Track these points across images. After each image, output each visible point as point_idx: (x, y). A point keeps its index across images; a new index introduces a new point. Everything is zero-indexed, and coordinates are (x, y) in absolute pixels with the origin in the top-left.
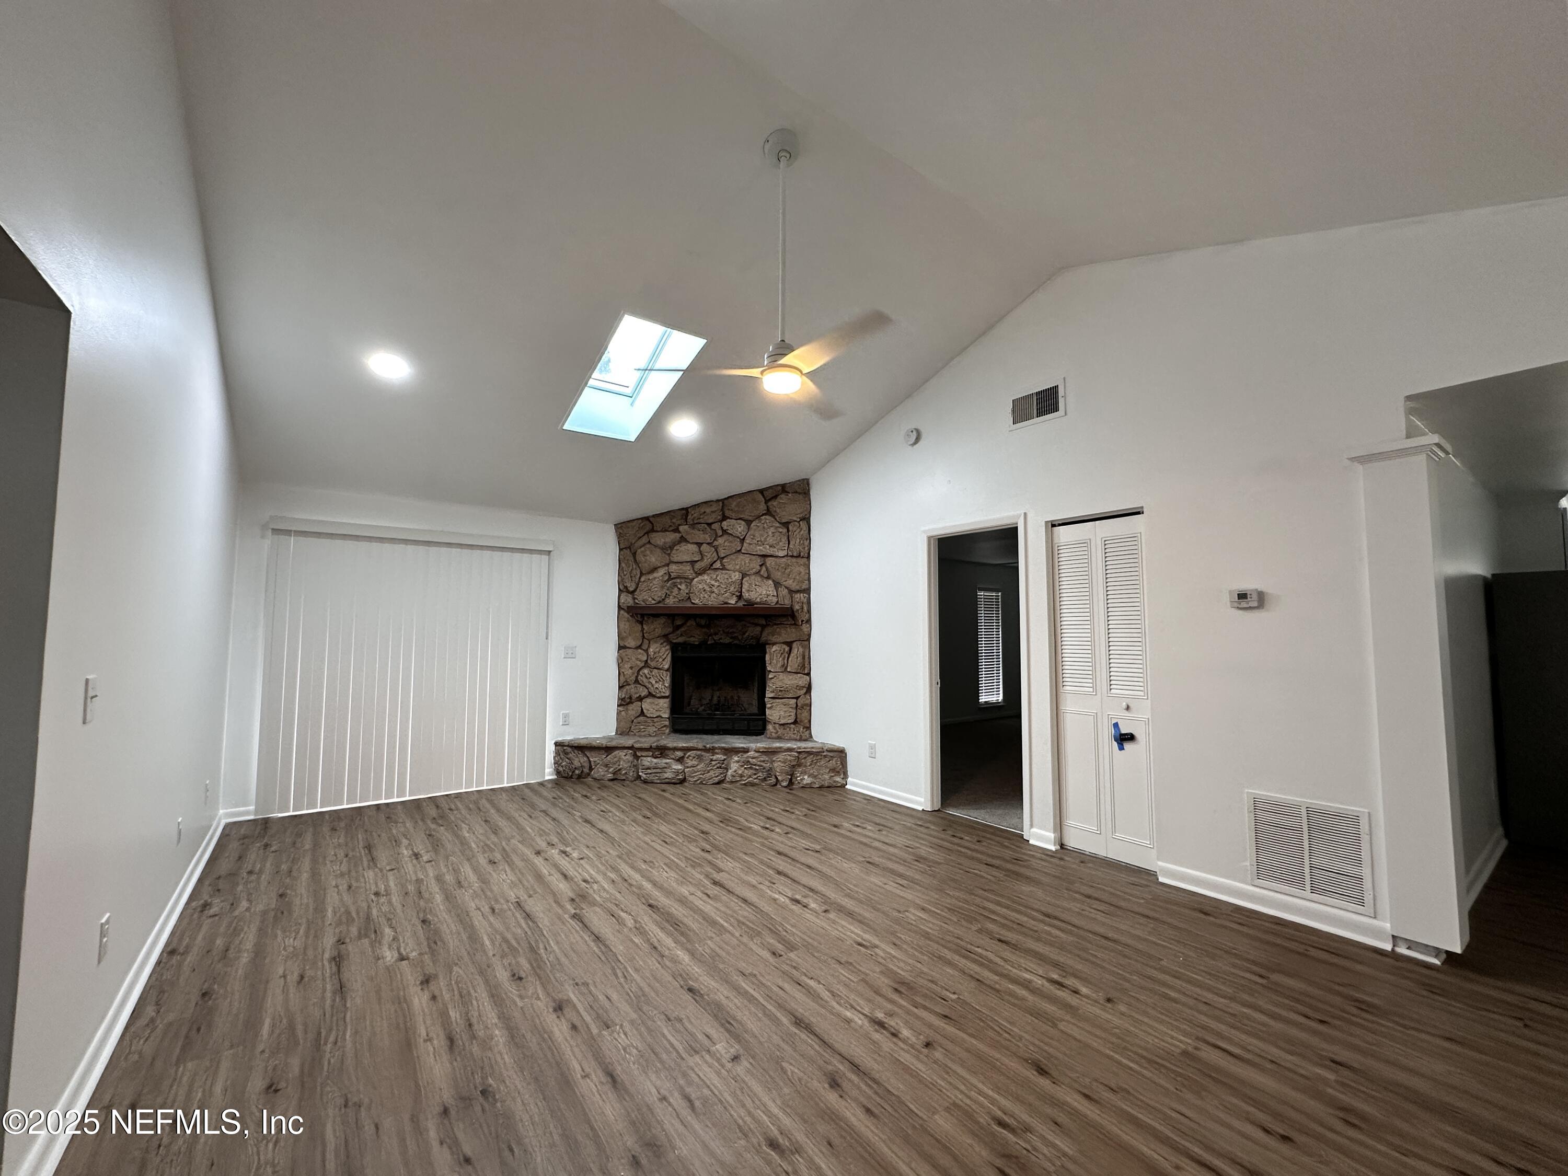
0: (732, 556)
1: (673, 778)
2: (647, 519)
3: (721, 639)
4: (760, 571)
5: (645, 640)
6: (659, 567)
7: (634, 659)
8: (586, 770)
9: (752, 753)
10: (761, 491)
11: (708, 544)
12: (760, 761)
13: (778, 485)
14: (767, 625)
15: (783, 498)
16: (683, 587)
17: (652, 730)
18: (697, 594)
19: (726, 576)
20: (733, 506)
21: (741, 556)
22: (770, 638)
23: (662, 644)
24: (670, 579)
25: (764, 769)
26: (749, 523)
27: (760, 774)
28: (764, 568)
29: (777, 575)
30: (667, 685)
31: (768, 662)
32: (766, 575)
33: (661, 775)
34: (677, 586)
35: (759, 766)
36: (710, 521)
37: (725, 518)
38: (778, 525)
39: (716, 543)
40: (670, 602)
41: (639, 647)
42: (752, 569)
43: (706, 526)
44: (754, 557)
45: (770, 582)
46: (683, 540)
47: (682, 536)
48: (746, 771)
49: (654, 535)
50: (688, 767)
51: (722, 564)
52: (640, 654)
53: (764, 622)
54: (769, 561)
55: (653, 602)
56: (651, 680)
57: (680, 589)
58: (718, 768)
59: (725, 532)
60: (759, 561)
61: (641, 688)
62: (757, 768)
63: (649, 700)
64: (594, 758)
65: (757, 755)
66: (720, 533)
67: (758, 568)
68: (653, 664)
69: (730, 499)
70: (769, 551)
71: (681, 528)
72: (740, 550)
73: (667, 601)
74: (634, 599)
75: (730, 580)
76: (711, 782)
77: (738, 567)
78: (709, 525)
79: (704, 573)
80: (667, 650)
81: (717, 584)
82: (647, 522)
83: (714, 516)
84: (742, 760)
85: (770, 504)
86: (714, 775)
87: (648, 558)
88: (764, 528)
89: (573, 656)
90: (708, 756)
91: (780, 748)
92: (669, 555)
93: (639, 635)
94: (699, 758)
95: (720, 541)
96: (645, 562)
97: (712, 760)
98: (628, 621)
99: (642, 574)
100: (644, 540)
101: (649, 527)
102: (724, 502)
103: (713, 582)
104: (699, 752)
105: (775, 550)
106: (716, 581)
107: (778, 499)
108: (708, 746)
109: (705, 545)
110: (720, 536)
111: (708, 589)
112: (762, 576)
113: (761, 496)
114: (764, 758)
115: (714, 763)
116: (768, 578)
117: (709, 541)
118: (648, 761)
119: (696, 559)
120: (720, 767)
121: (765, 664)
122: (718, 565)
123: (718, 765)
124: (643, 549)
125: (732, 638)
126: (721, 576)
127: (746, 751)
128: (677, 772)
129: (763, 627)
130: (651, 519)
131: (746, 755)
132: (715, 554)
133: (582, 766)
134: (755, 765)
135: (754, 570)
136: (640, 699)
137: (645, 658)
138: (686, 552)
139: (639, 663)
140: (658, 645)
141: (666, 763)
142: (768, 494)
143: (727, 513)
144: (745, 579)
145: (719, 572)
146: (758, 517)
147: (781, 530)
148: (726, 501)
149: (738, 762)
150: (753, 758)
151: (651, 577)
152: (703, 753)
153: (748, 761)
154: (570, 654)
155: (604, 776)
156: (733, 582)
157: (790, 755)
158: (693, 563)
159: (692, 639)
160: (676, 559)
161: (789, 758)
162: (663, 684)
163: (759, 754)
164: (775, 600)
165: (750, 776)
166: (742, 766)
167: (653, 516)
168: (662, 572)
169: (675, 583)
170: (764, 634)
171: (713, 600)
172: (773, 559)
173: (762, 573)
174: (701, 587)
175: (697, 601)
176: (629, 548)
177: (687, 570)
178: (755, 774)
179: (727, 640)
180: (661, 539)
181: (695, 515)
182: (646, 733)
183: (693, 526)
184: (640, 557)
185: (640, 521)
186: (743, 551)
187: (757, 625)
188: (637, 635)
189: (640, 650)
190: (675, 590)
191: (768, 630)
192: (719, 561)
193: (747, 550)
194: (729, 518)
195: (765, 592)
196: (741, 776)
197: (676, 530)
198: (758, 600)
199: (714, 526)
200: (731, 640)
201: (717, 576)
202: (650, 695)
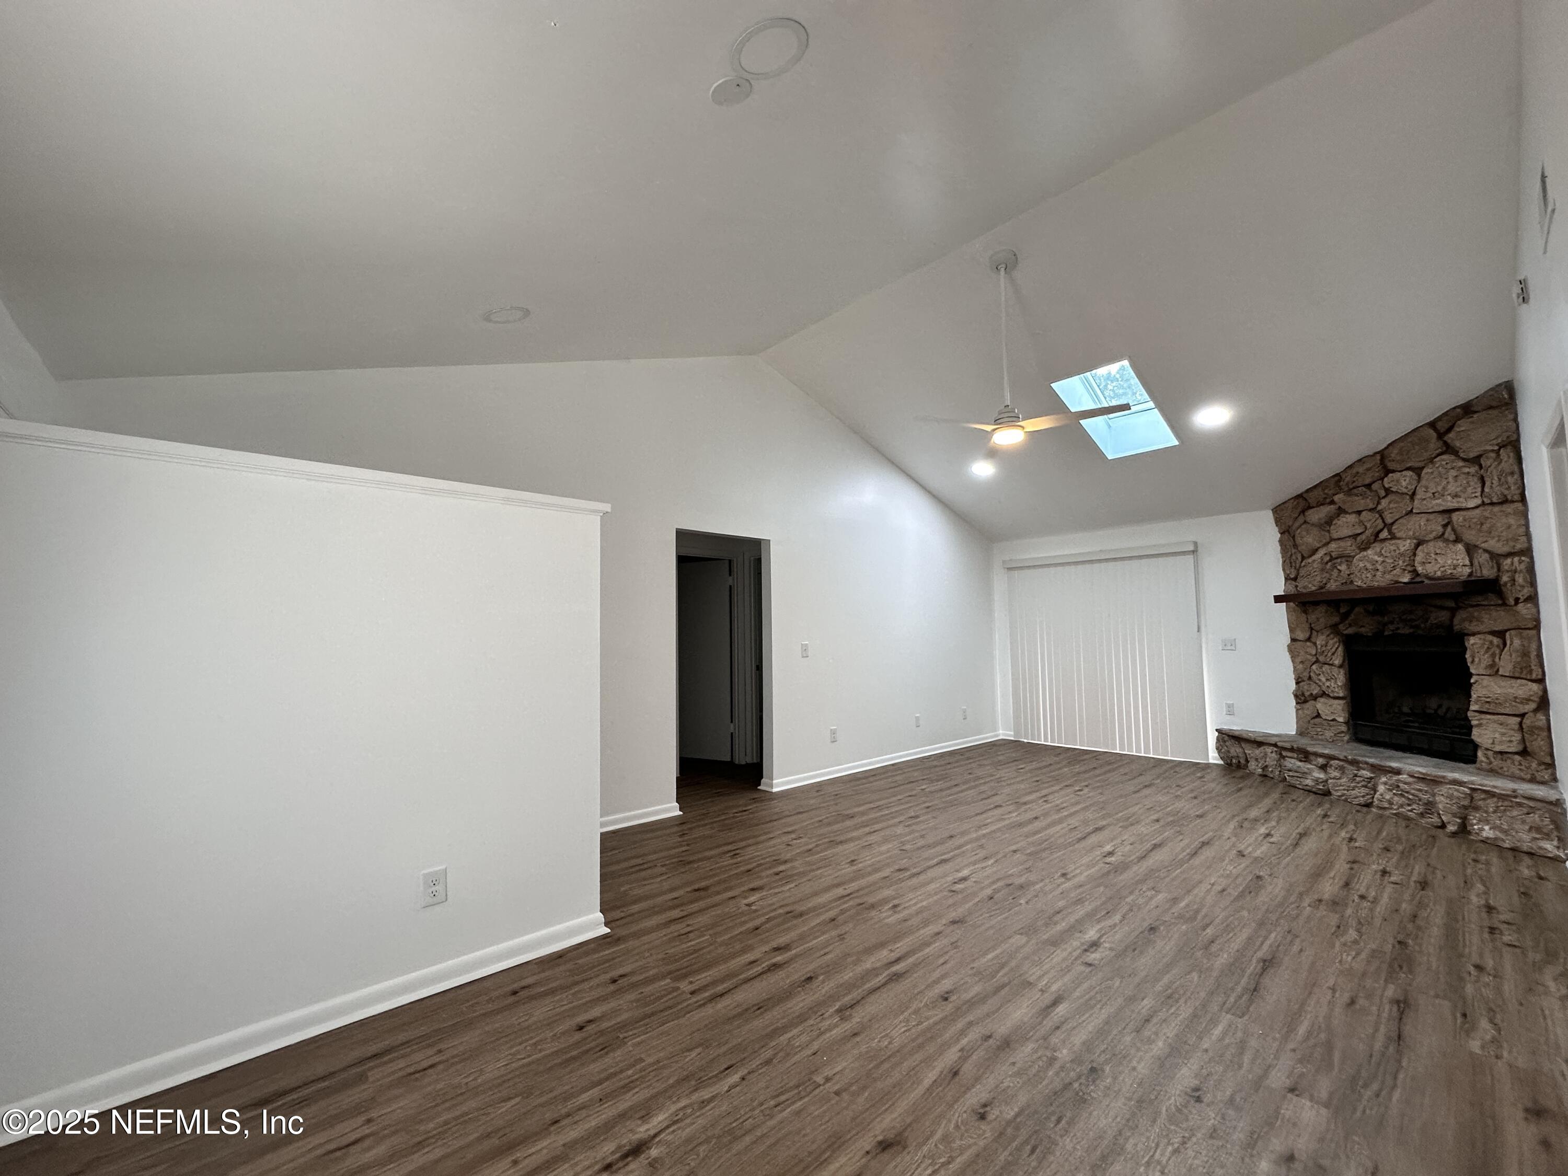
0: (1401, 521)
1: (1313, 787)
2: (1299, 496)
3: (1398, 629)
4: (1443, 534)
5: (1314, 631)
6: (1319, 548)
7: (1302, 653)
8: (1243, 761)
9: (1405, 776)
10: (1432, 425)
11: (1371, 510)
12: (1414, 789)
13: (1455, 408)
14: (1458, 608)
15: (1463, 425)
16: (1343, 567)
17: (1329, 734)
18: (1358, 575)
19: (1392, 548)
20: (1393, 455)
21: (1414, 519)
22: (1466, 624)
23: (1328, 636)
24: (1332, 559)
25: (1420, 800)
26: (1418, 471)
27: (1414, 806)
28: (1449, 529)
29: (1470, 536)
30: (1340, 684)
31: (1469, 660)
32: (1452, 537)
33: (1302, 780)
34: (1336, 567)
35: (1413, 795)
36: (1367, 481)
37: (1388, 472)
38: (1461, 464)
39: (1379, 508)
40: (1332, 586)
41: (1309, 639)
42: (1431, 532)
43: (1364, 489)
44: (1432, 517)
45: (1460, 546)
46: (1341, 511)
47: (1340, 507)
48: (1396, 798)
49: (1310, 512)
50: (1331, 778)
51: (1390, 532)
52: (1308, 647)
53: (1453, 605)
54: (1455, 517)
55: (1314, 588)
56: (1320, 677)
57: (1340, 571)
58: (1363, 786)
59: (1388, 491)
60: (1441, 520)
61: (1313, 686)
62: (1411, 797)
63: (1322, 700)
64: (1250, 751)
65: (1411, 780)
66: (1383, 493)
67: (1440, 529)
68: (1321, 659)
69: (1390, 448)
70: (1451, 503)
71: (1336, 498)
72: (1411, 511)
73: (1328, 586)
74: (1296, 586)
75: (1398, 552)
76: (1356, 801)
77: (1411, 533)
78: (1369, 486)
79: (1369, 548)
80: (1336, 642)
81: (1380, 559)
82: (1301, 500)
83: (1370, 474)
84: (1390, 782)
85: (1446, 438)
86: (1359, 794)
87: (1305, 539)
88: (1439, 472)
89: (1233, 648)
90: (1351, 770)
91: (1444, 777)
92: (1329, 531)
93: (1307, 626)
94: (1342, 769)
95: (1384, 503)
96: (1303, 545)
97: (1356, 776)
98: (1294, 611)
99: (1303, 558)
100: (1301, 519)
101: (1302, 504)
102: (1382, 454)
103: (1376, 558)
104: (1341, 763)
105: (1461, 500)
106: (1381, 555)
107: (1456, 429)
108: (1350, 757)
109: (1364, 513)
110: (1384, 497)
111: (1369, 566)
112: (1447, 541)
113: (1432, 432)
114: (1421, 786)
115: (1358, 779)
116: (1458, 540)
117: (1371, 506)
118: (1292, 763)
119: (1359, 531)
120: (1365, 786)
121: (1466, 663)
122: (1384, 534)
123: (1363, 783)
124: (1299, 530)
125: (1412, 627)
126: (1389, 546)
127: (1398, 772)
128: (1317, 781)
129: (1453, 612)
130: (1305, 495)
131: (1396, 778)
132: (1380, 521)
133: (1238, 757)
134: (1407, 792)
135: (1434, 534)
136: (1315, 698)
137: (1314, 652)
138: (1346, 525)
139: (1309, 657)
140: (1324, 637)
141: (1308, 769)
142: (1442, 426)
143: (1391, 466)
144: (1420, 548)
145: (1387, 544)
146: (1431, 460)
147: (1467, 470)
148: (1386, 452)
149: (1385, 783)
150: (1405, 783)
151: (1310, 560)
152: (1346, 765)
153: (1398, 786)
154: (1229, 645)
155: (1255, 770)
156: (1402, 555)
157: (1457, 790)
158: (1355, 536)
159: (1363, 630)
160: (1335, 536)
161: (1455, 793)
162: (1336, 682)
163: (1414, 780)
164: (1467, 570)
165: (1402, 806)
166: (1390, 790)
167: (1308, 491)
168: (1321, 553)
169: (1335, 564)
170: (1456, 621)
171: (1381, 580)
172: (1462, 513)
173: (1446, 535)
174: (1361, 565)
175: (1359, 583)
176: (1288, 531)
177: (1348, 546)
178: (1409, 805)
179: (1407, 631)
180: (1317, 515)
181: (1347, 479)
182: (1323, 737)
183: (1349, 492)
184: (1298, 540)
185: (1292, 501)
186: (1414, 511)
187: (1442, 608)
188: (1303, 625)
189: (1308, 644)
190: (1335, 573)
191: (1461, 615)
192: (1386, 530)
193: (1419, 509)
194: (1393, 471)
195: (1449, 562)
196: (1391, 803)
197: (1332, 502)
198: (1439, 574)
199: (1375, 486)
200: (1411, 630)
201: (1382, 548)
202: (1324, 694)
